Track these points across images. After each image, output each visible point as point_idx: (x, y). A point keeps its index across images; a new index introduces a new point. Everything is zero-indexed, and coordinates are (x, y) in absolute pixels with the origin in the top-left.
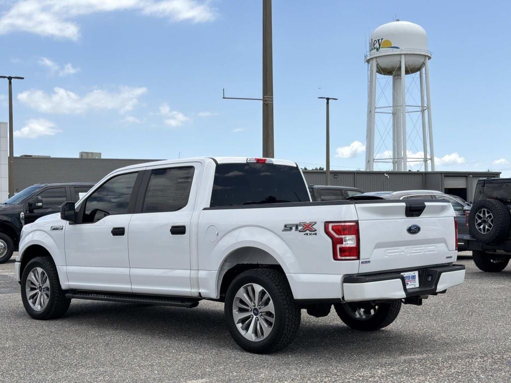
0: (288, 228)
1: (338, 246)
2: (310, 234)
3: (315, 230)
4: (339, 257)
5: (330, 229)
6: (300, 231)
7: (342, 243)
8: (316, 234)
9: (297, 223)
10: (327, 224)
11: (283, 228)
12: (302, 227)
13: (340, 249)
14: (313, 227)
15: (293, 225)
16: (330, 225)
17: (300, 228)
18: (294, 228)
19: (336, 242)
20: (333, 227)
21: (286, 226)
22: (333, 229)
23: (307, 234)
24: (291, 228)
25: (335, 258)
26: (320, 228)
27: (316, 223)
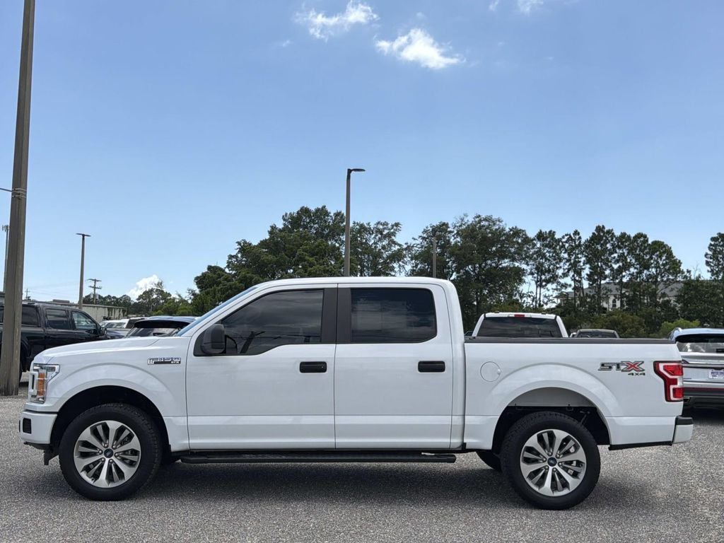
0: (605, 366)
1: (672, 387)
2: (637, 374)
3: (643, 370)
4: (672, 398)
5: (661, 369)
6: (623, 371)
7: (676, 383)
8: (644, 374)
9: (619, 362)
10: (656, 364)
11: (599, 367)
12: (625, 366)
13: (674, 390)
14: (641, 366)
15: (614, 364)
16: (661, 366)
17: (622, 367)
18: (614, 367)
19: (668, 383)
20: (664, 366)
21: (603, 365)
22: (665, 370)
23: (633, 374)
24: (610, 368)
25: (668, 399)
26: (649, 368)
27: (643, 362)
